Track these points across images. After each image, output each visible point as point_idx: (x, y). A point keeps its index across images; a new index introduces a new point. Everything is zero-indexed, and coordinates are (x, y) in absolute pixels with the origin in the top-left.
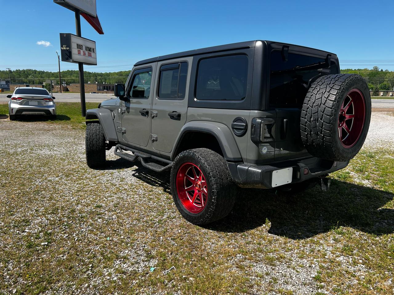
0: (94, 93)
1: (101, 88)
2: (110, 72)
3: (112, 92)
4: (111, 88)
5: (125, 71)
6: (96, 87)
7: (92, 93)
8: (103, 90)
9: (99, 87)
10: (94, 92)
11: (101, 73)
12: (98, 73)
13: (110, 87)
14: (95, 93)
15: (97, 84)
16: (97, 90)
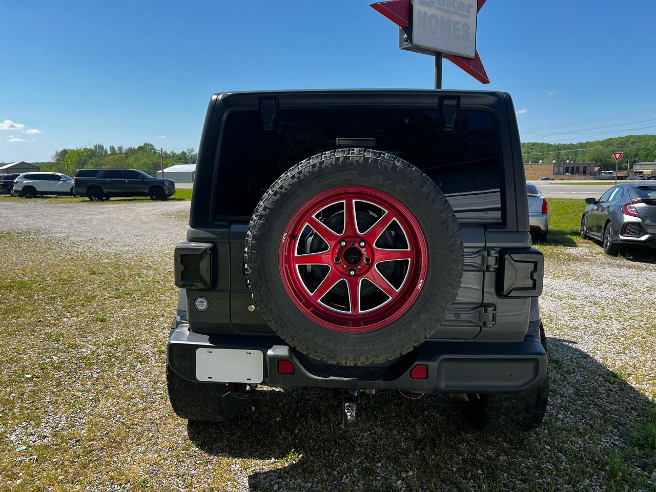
0: (545, 179)
1: (561, 169)
2: (588, 142)
3: (580, 177)
4: (581, 170)
5: (619, 138)
6: (552, 169)
7: (542, 180)
8: (563, 174)
9: (556, 169)
10: (547, 177)
11: (571, 144)
12: (565, 145)
13: (578, 168)
14: (548, 179)
15: (554, 163)
16: (554, 174)
